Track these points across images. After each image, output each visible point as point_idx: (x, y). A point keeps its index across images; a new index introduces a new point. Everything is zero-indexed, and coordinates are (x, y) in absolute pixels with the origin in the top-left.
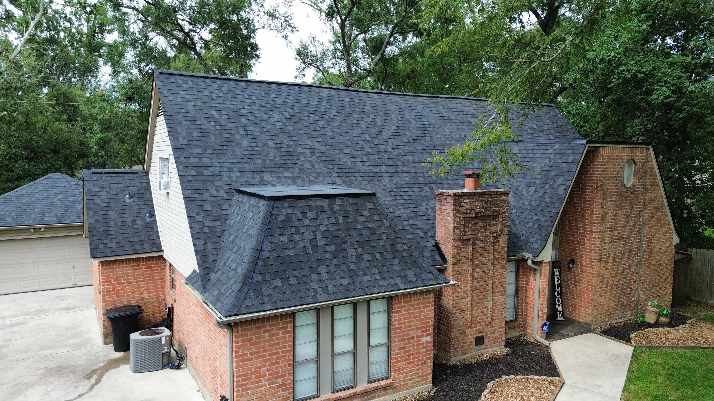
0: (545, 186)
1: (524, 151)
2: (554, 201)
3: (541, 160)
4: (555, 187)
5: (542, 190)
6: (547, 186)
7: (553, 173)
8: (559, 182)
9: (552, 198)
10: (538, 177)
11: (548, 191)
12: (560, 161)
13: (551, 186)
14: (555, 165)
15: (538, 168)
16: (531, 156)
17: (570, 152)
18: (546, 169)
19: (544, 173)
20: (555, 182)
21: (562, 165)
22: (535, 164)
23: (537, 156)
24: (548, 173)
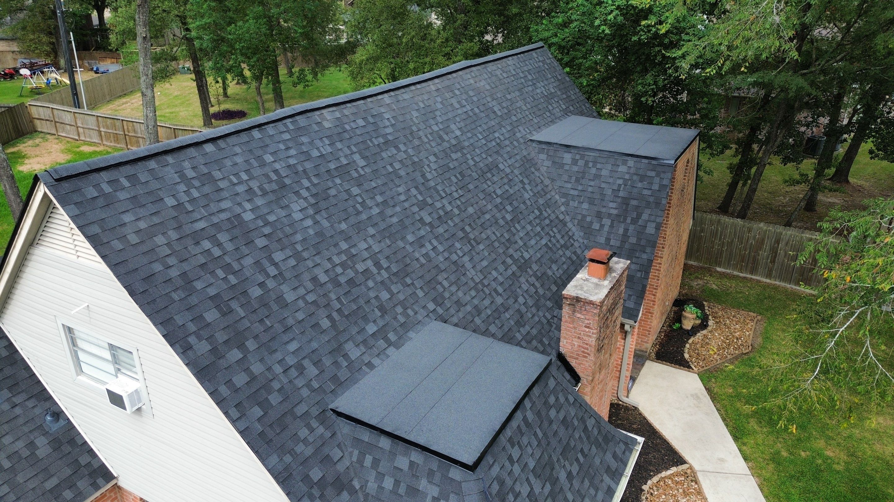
0: (625, 219)
1: (581, 163)
2: (643, 242)
3: (611, 180)
4: (640, 222)
5: (623, 225)
6: (629, 220)
7: (634, 203)
8: (645, 217)
9: (639, 239)
10: (612, 205)
11: (631, 228)
12: (640, 185)
13: (634, 221)
14: (635, 190)
15: (609, 192)
16: (593, 171)
17: (653, 174)
18: (621, 194)
19: (619, 200)
20: (639, 216)
21: (645, 192)
22: (603, 185)
23: (604, 173)
24: (625, 202)
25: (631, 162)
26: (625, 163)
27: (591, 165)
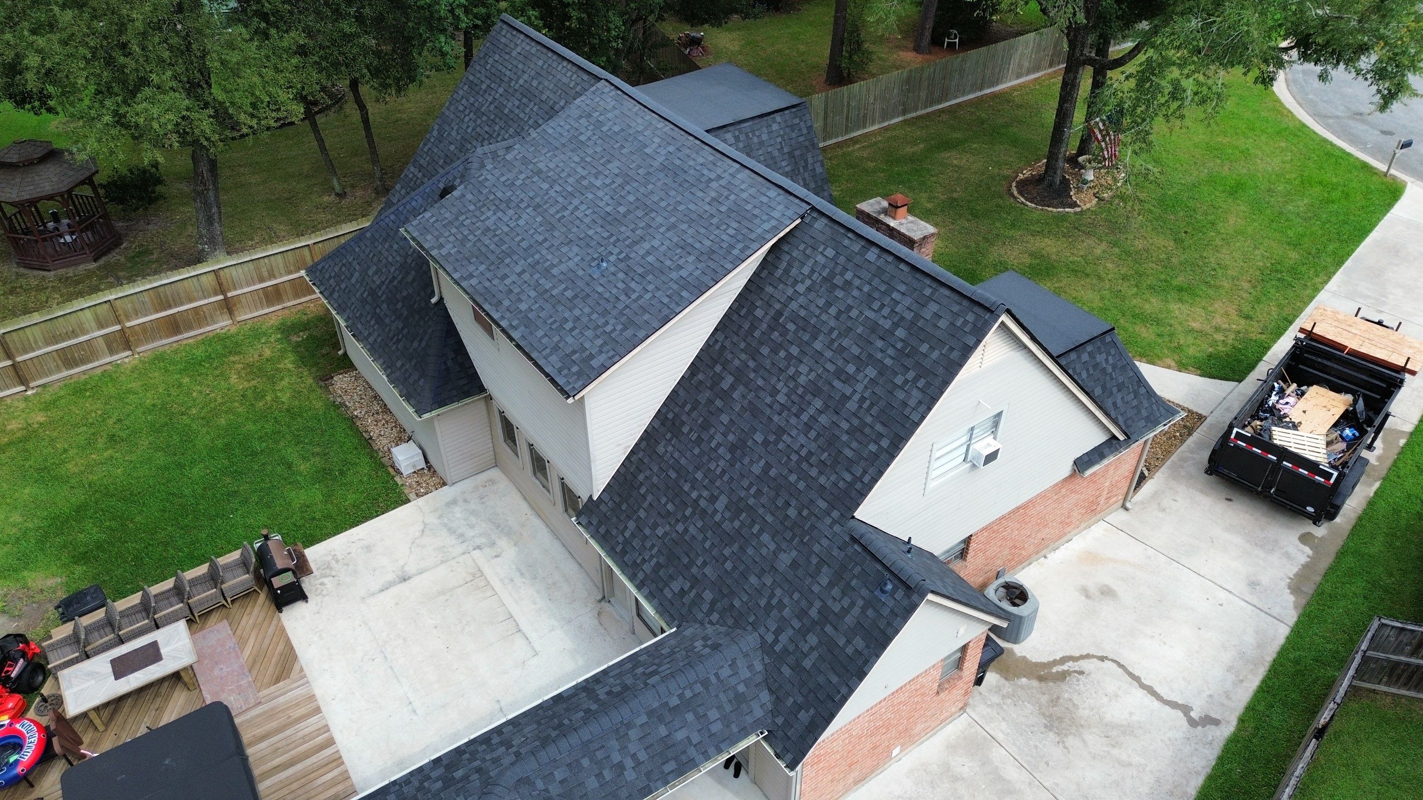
0: (799, 171)
1: (742, 137)
2: (820, 183)
3: (772, 142)
4: (810, 167)
5: (799, 176)
6: (802, 171)
7: (797, 153)
8: (810, 160)
9: (816, 182)
10: (784, 164)
11: (806, 175)
12: (794, 135)
13: (805, 168)
14: (793, 142)
15: (776, 153)
16: (756, 140)
17: (797, 121)
18: (786, 150)
19: (786, 156)
20: (806, 161)
21: (801, 139)
22: (770, 149)
23: (765, 137)
24: (791, 154)
25: (778, 117)
26: (774, 121)
27: (750, 134)
